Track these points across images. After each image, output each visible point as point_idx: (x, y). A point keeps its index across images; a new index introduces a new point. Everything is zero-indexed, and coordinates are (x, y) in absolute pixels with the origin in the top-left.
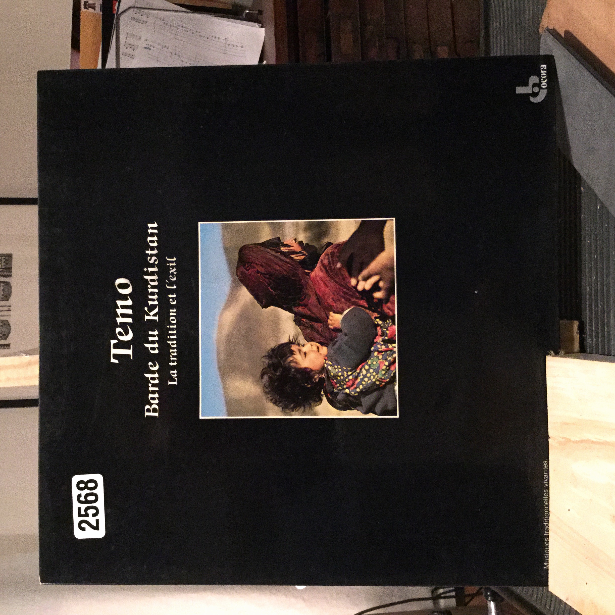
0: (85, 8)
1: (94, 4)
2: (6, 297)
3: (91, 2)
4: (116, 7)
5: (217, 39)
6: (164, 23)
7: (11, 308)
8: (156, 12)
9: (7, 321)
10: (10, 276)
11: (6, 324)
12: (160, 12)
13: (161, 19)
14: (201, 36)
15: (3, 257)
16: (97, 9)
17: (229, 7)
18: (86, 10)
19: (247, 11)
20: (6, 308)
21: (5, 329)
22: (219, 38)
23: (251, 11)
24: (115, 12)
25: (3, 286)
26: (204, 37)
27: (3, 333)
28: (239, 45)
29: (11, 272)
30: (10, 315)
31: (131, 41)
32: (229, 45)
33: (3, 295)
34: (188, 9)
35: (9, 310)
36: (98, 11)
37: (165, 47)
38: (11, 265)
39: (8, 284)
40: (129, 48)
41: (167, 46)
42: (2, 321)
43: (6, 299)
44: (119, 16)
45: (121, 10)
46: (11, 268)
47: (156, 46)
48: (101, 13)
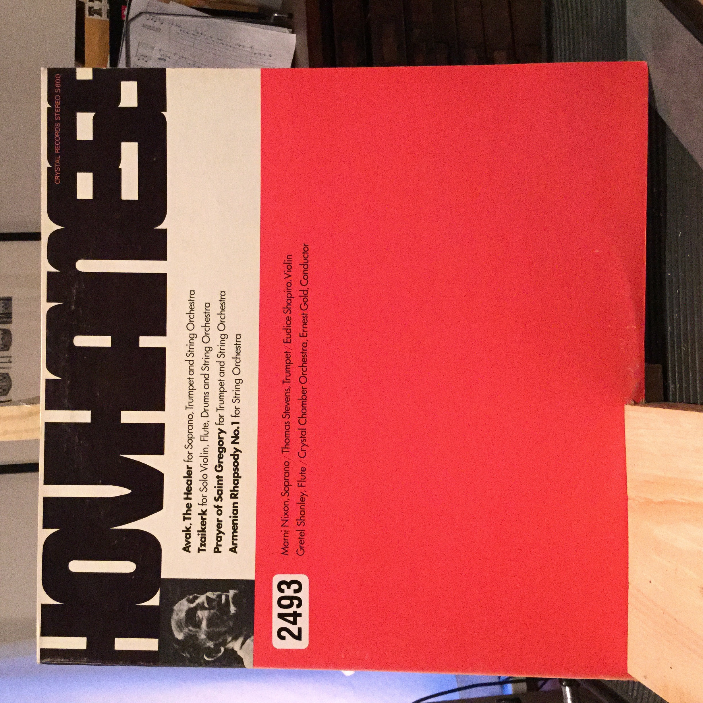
0: (90, 14)
1: (100, 9)
2: (5, 346)
3: (95, 8)
4: (125, 13)
5: (241, 47)
6: (181, 30)
7: (12, 359)
8: (171, 18)
9: (7, 374)
10: (10, 322)
11: (6, 377)
12: (176, 18)
13: (177, 25)
14: (223, 44)
15: (2, 301)
16: (103, 14)
17: (256, 10)
18: (91, 17)
19: (276, 15)
20: (7, 360)
21: (4, 384)
22: (243, 46)
23: (281, 14)
24: (125, 19)
25: (2, 334)
26: (227, 45)
27: (4, 388)
28: (266, 53)
29: (11, 318)
30: (11, 368)
31: (142, 51)
32: (255, 54)
33: (2, 344)
34: (207, 13)
35: (11, 362)
36: (105, 17)
37: (183, 57)
38: (11, 311)
39: (7, 333)
40: (141, 59)
41: (184, 56)
42: (2, 375)
43: (6, 348)
44: (129, 22)
45: (130, 17)
46: (10, 314)
47: (172, 56)
48: (108, 20)
